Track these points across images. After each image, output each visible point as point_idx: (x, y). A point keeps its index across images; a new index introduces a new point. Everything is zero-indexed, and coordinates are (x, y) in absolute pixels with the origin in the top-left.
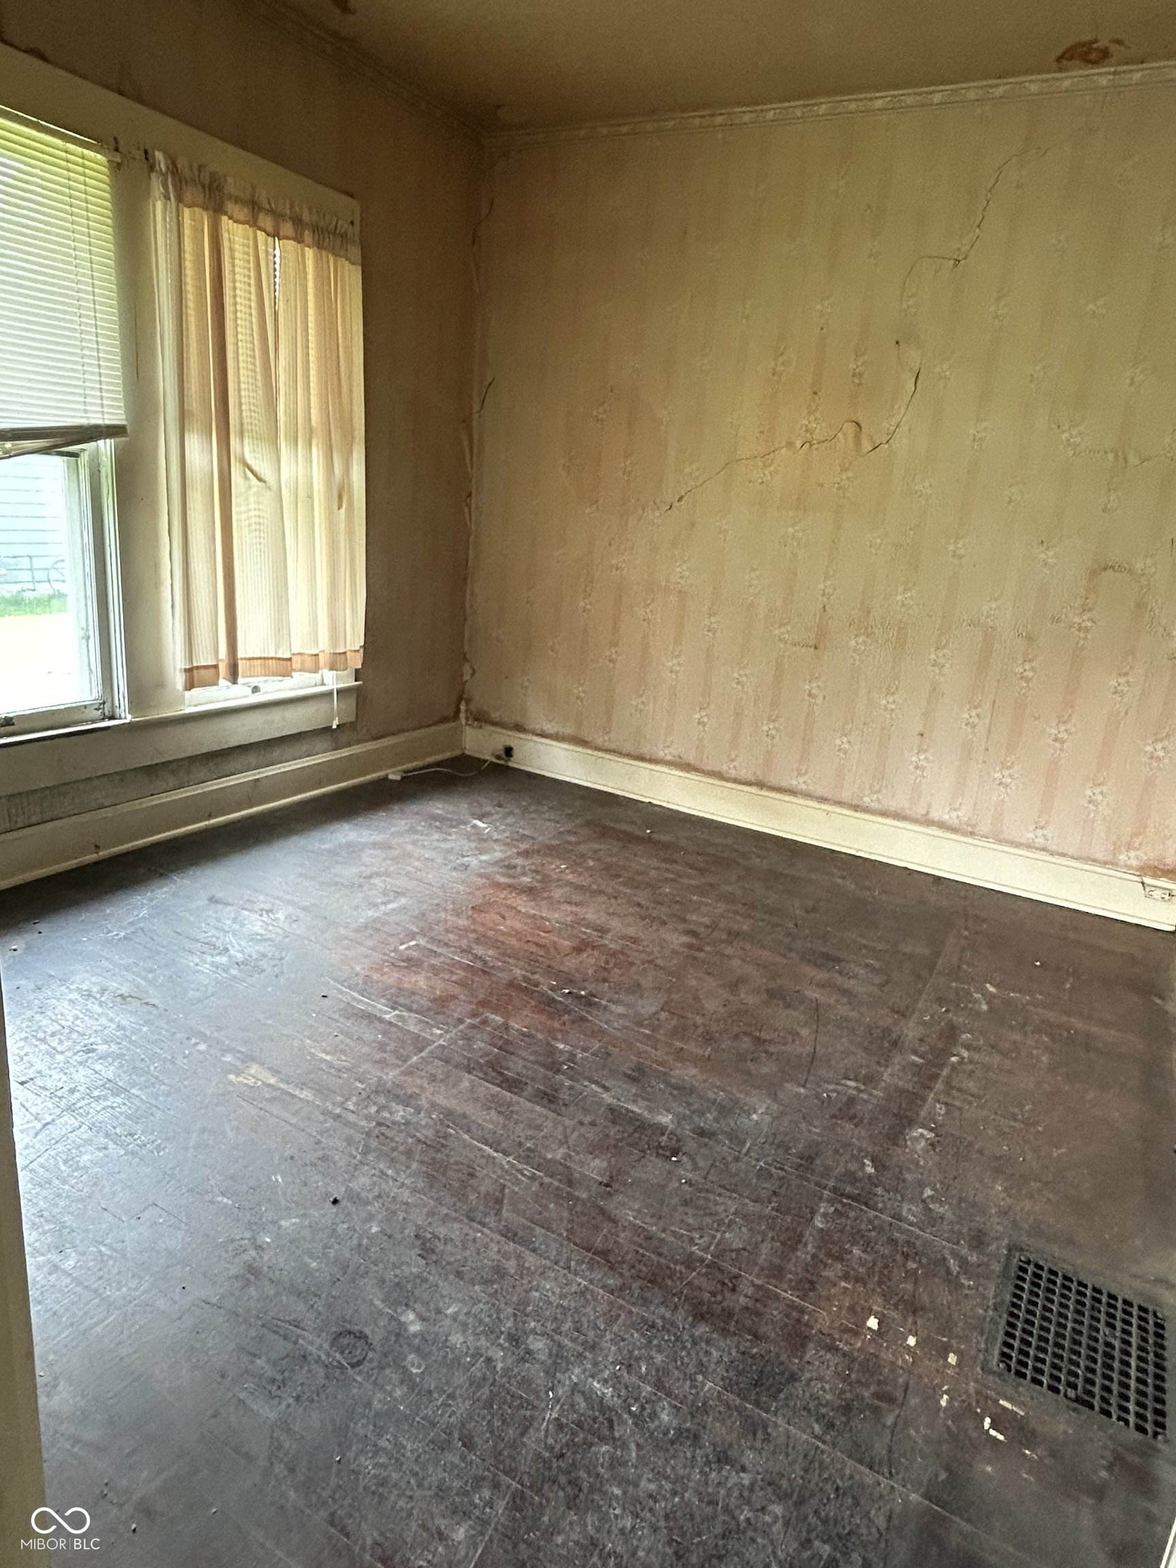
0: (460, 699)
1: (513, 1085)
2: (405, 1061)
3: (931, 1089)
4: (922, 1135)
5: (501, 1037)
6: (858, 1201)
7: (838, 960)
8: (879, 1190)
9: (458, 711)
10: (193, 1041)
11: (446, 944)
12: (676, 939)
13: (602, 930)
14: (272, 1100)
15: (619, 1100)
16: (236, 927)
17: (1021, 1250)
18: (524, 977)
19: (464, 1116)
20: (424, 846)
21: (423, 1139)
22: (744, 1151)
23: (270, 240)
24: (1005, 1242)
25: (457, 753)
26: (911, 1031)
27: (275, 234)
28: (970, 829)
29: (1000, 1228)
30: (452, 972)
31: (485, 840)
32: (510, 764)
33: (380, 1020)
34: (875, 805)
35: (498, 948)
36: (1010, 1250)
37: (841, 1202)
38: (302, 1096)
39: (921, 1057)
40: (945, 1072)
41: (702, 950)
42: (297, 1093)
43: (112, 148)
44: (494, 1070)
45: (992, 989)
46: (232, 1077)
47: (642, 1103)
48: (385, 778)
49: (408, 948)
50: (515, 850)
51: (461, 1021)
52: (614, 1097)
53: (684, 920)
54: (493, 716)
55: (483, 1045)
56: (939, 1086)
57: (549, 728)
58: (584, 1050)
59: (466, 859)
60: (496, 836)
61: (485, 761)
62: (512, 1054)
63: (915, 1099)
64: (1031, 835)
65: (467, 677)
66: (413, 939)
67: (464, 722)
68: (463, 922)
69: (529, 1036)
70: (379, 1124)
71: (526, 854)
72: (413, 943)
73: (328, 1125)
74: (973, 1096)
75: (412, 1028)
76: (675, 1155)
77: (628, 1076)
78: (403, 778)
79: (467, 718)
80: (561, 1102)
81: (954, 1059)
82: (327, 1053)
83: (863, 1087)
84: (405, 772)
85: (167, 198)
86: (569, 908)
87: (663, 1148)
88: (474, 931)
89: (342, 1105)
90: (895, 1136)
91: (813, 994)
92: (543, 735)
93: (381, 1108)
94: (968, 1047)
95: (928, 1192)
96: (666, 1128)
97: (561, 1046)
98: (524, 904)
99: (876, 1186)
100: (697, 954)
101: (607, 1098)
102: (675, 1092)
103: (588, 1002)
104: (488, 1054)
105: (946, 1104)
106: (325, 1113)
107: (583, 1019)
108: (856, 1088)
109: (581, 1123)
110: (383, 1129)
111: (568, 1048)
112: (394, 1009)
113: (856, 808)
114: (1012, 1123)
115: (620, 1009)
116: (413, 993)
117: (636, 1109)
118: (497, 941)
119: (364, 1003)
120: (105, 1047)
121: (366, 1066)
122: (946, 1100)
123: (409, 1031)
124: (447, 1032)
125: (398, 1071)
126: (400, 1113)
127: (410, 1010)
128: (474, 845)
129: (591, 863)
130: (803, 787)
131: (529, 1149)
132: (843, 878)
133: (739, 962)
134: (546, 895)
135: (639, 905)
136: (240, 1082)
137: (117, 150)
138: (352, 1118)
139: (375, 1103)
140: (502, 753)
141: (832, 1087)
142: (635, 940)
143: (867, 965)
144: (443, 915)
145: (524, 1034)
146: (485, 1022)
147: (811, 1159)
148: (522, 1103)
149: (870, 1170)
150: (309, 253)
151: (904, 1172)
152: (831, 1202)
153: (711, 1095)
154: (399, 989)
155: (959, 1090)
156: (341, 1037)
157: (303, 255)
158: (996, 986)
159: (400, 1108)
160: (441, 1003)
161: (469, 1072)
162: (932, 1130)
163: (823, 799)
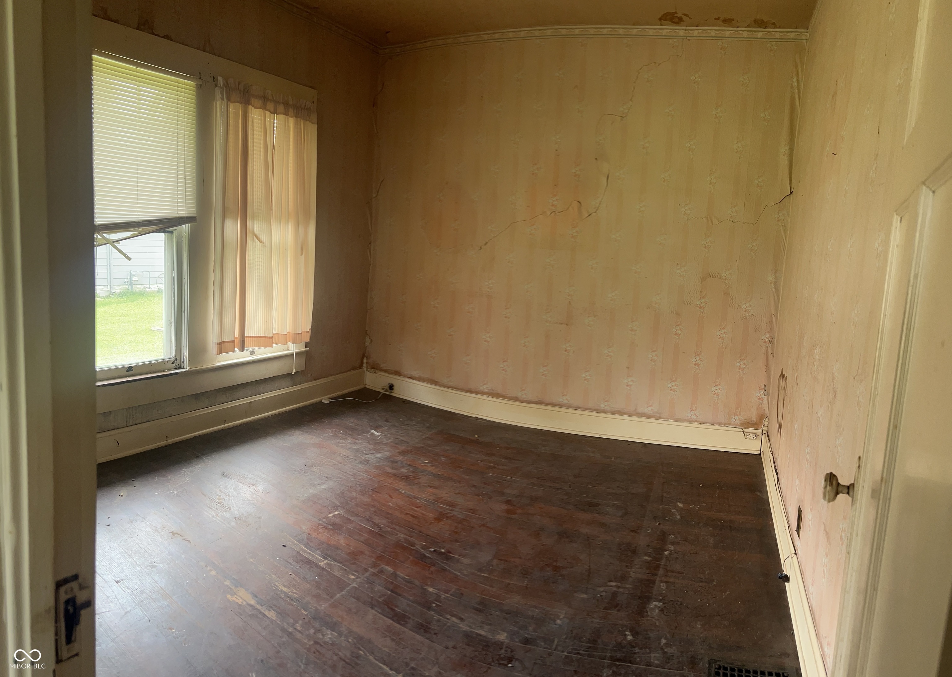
0: (363, 356)
1: (400, 618)
2: (332, 597)
3: (656, 575)
4: (656, 605)
5: (392, 583)
6: (625, 662)
7: (596, 505)
8: (637, 650)
9: (362, 363)
10: (209, 568)
11: (356, 515)
12: (499, 507)
13: (452, 505)
14: (251, 616)
15: (470, 627)
16: (235, 493)
17: (716, 661)
18: (405, 539)
19: (370, 641)
20: (342, 447)
21: (343, 658)
22: (554, 647)
23: (272, 115)
24: (706, 659)
25: (361, 387)
26: (642, 540)
27: (275, 112)
28: (658, 415)
29: (702, 651)
30: (360, 534)
31: (378, 444)
32: (392, 394)
33: (317, 566)
34: (607, 408)
35: (388, 518)
36: (709, 664)
37: (615, 665)
38: (269, 616)
39: (650, 556)
40: (663, 562)
41: (515, 513)
42: (266, 613)
43: (199, 77)
44: (389, 607)
45: (680, 505)
46: (229, 596)
47: (487, 627)
48: (321, 402)
49: (334, 516)
50: (397, 451)
51: (366, 570)
52: (468, 625)
53: (503, 494)
54: (382, 366)
55: (381, 588)
56: (661, 572)
57: (415, 373)
58: (446, 592)
59: (368, 456)
60: (385, 441)
61: (380, 393)
62: (400, 595)
63: (649, 583)
64: (689, 415)
65: (367, 344)
66: (337, 510)
67: (365, 369)
68: (366, 499)
69: (410, 582)
70: (316, 643)
71: (403, 453)
72: (337, 513)
73: (284, 639)
74: (679, 573)
75: (336, 574)
76: (510, 661)
77: (476, 609)
78: (331, 402)
79: (367, 368)
80: (433, 632)
81: (666, 553)
82: (285, 586)
83: (619, 584)
84: (332, 399)
85: (222, 99)
86: (430, 490)
87: (502, 659)
88: (373, 506)
89: (293, 626)
90: (641, 611)
91: (585, 530)
92: (411, 378)
93: (317, 631)
94: (673, 543)
95: (663, 641)
96: (502, 643)
97: (431, 590)
98: (402, 487)
99: (634, 647)
100: (513, 516)
101: (464, 627)
102: (507, 616)
103: (446, 556)
104: (384, 595)
105: (666, 582)
106: (283, 630)
107: (444, 570)
108: (616, 586)
109: (447, 648)
110: (318, 647)
111: (435, 591)
112: (325, 559)
113: (597, 411)
114: (701, 584)
115: (466, 561)
116: (337, 548)
117: (482, 633)
118: (388, 513)
119: (307, 553)
120: (161, 565)
121: (308, 599)
122: (665, 580)
123: (335, 575)
124: (358, 577)
125: (327, 605)
126: (329, 636)
127: (335, 560)
128: (371, 447)
129: (443, 459)
130: (566, 402)
131: (413, 668)
132: (593, 452)
133: (539, 517)
134: (416, 481)
135: (474, 486)
136: (234, 601)
137: (200, 78)
138: (299, 636)
139: (313, 627)
140: (387, 388)
141: (602, 589)
142: (473, 511)
143: (614, 505)
144: (354, 494)
145: (406, 581)
146: (382, 571)
147: (595, 641)
148: (407, 632)
149: (630, 638)
150: (292, 121)
151: (649, 633)
152: (609, 667)
153: (530, 613)
154: (328, 545)
155: (672, 572)
156: (293, 576)
157: (288, 122)
158: (682, 503)
159: (329, 632)
160: (355, 555)
161: (372, 608)
162: (660, 601)
163: (577, 408)
